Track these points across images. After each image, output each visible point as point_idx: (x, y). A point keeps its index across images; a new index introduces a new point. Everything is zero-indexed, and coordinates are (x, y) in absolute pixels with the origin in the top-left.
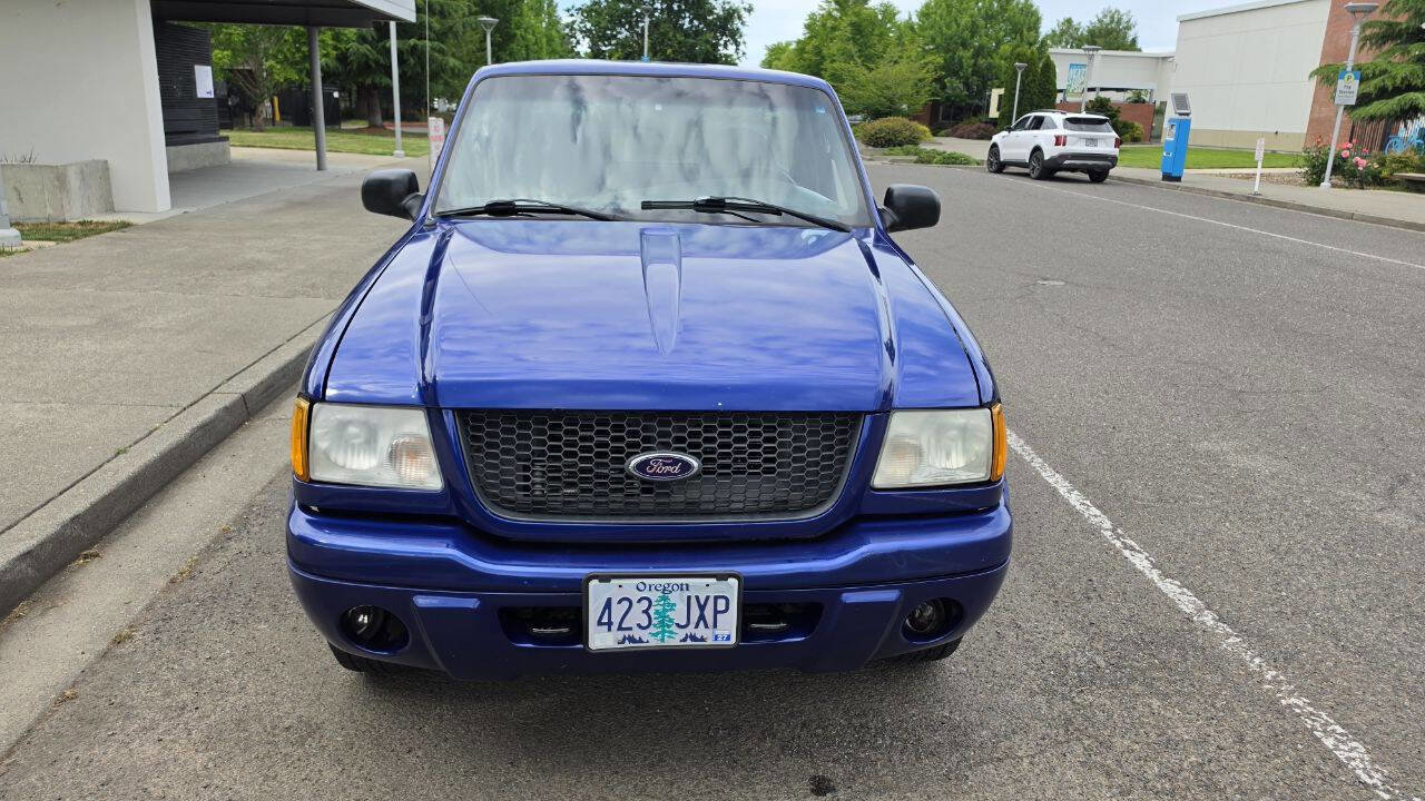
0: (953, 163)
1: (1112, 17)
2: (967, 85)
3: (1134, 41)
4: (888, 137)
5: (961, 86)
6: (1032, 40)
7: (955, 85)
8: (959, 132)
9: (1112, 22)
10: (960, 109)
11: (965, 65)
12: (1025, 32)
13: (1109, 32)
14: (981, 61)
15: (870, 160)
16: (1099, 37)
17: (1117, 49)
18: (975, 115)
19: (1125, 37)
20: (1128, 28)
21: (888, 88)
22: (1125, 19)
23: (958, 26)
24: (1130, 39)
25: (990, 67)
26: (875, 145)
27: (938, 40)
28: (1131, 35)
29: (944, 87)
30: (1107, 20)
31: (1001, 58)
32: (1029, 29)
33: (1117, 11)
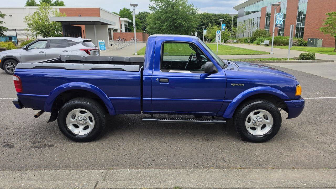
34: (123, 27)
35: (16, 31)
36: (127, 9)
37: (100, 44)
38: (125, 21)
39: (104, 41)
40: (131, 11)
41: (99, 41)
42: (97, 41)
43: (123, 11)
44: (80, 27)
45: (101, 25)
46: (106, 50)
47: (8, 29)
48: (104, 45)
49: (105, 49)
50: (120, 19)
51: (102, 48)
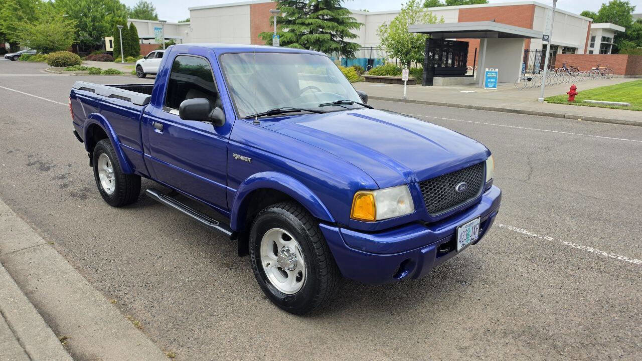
0: (112, 74)
1: (144, 5)
2: (90, 35)
3: (156, 16)
4: (63, 62)
5: (88, 36)
6: (119, 15)
7: (84, 35)
8: (93, 58)
9: (144, 7)
10: (89, 47)
11: (88, 25)
12: (115, 11)
13: (144, 12)
14: (97, 24)
15: (60, 73)
16: (140, 13)
17: (149, 20)
18: (98, 50)
19: (152, 14)
20: (152, 10)
21: (50, 36)
22: (150, 6)
23: (80, 6)
24: (154, 15)
25: (101, 27)
26: (57, 65)
27: (70, 12)
28: (154, 14)
29: (79, 36)
30: (142, 6)
31: (106, 22)
32: (117, 10)
33: (146, 2)
34: (598, 43)
35: (371, 49)
36: (620, 3)
37: (486, 76)
38: (605, 30)
39: (497, 70)
40: (629, 5)
41: (487, 70)
42: (485, 70)
43: (609, 6)
44: (467, 43)
45: (499, 37)
46: (496, 89)
47: (360, 46)
48: (495, 78)
49: (494, 87)
50: (589, 26)
51: (489, 84)
